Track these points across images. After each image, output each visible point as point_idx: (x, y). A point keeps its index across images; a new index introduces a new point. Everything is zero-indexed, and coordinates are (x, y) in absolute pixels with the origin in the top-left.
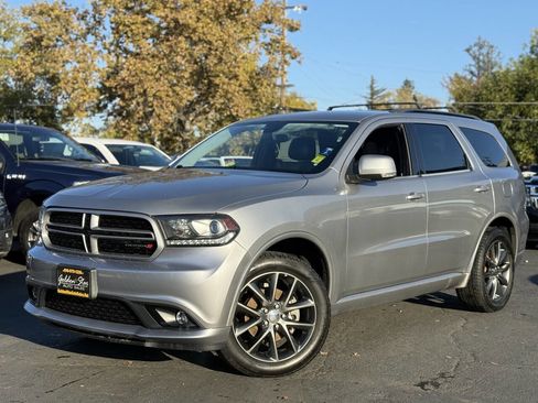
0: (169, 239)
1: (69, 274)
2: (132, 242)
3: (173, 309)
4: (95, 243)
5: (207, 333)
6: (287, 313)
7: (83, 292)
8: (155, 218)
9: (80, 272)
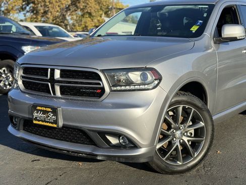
0: (113, 86)
1: (41, 110)
2: (85, 88)
3: (117, 135)
4: (58, 89)
5: (142, 151)
6: (187, 132)
7: (52, 123)
8: (103, 71)
9: (50, 110)
